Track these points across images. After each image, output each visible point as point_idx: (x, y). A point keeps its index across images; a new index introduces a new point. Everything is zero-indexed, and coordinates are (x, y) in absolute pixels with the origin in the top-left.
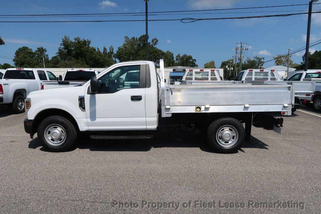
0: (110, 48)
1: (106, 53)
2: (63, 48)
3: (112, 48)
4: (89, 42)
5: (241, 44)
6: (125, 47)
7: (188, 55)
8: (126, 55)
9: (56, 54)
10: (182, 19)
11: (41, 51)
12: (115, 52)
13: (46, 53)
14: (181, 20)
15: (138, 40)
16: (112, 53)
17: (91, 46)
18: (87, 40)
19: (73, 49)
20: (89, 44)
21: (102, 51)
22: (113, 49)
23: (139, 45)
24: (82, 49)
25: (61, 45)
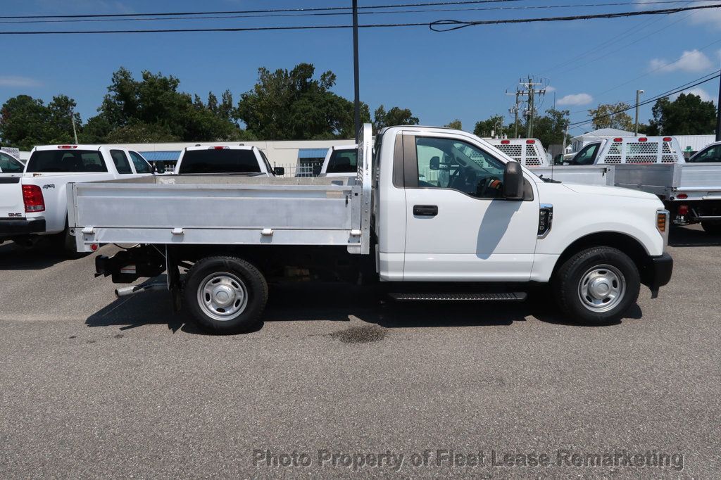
0: (224, 96)
1: (215, 107)
2: (114, 97)
3: (228, 97)
4: (175, 83)
5: (530, 81)
6: (260, 93)
7: (402, 108)
8: (261, 112)
9: (98, 110)
10: (433, 23)
11: (64, 104)
12: (235, 104)
13: (76, 110)
14: (431, 24)
15: (289, 76)
16: (230, 106)
17: (179, 90)
18: (168, 78)
19: (138, 98)
20: (176, 86)
21: (205, 101)
22: (230, 98)
23: (292, 87)
24: (159, 98)
25: (110, 90)
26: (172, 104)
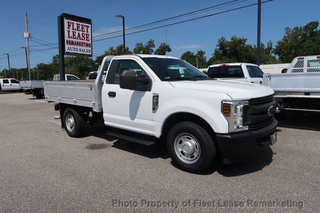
0: (268, 44)
1: (263, 49)
2: (218, 49)
3: (270, 43)
4: (245, 40)
6: (286, 40)
8: (286, 50)
9: (212, 55)
11: (201, 53)
12: (274, 47)
13: (205, 55)
15: (302, 29)
16: (271, 48)
17: (247, 43)
18: (242, 39)
19: (228, 48)
20: (245, 42)
23: (304, 35)
24: (237, 48)
25: (217, 46)
26: (242, 50)
